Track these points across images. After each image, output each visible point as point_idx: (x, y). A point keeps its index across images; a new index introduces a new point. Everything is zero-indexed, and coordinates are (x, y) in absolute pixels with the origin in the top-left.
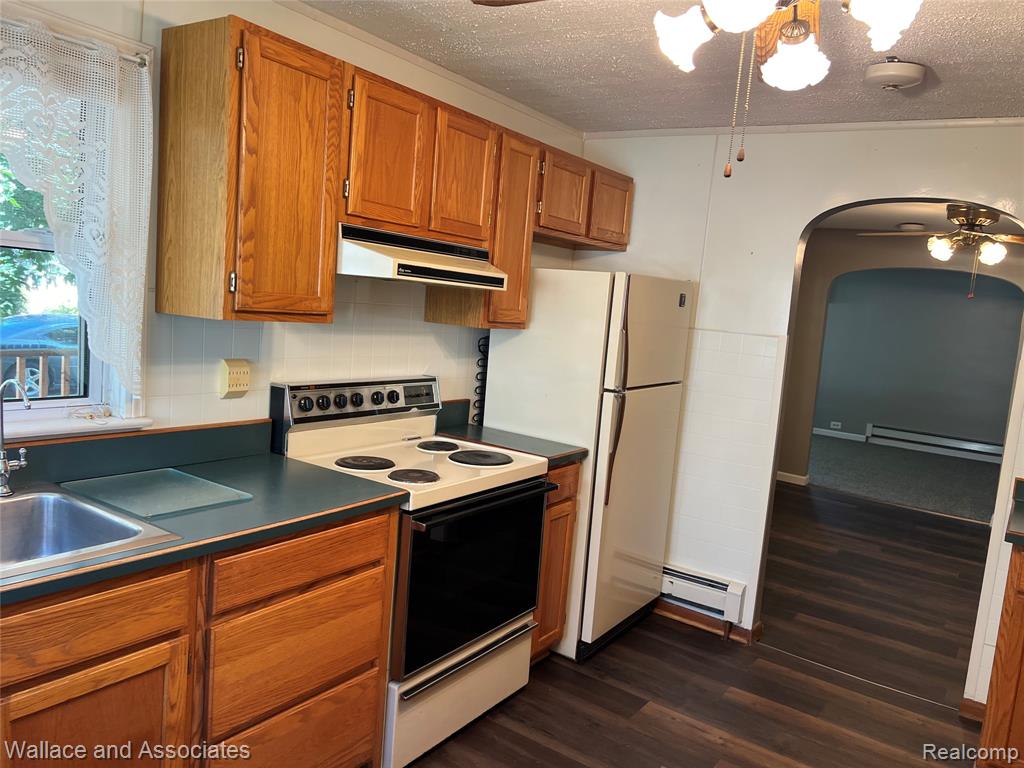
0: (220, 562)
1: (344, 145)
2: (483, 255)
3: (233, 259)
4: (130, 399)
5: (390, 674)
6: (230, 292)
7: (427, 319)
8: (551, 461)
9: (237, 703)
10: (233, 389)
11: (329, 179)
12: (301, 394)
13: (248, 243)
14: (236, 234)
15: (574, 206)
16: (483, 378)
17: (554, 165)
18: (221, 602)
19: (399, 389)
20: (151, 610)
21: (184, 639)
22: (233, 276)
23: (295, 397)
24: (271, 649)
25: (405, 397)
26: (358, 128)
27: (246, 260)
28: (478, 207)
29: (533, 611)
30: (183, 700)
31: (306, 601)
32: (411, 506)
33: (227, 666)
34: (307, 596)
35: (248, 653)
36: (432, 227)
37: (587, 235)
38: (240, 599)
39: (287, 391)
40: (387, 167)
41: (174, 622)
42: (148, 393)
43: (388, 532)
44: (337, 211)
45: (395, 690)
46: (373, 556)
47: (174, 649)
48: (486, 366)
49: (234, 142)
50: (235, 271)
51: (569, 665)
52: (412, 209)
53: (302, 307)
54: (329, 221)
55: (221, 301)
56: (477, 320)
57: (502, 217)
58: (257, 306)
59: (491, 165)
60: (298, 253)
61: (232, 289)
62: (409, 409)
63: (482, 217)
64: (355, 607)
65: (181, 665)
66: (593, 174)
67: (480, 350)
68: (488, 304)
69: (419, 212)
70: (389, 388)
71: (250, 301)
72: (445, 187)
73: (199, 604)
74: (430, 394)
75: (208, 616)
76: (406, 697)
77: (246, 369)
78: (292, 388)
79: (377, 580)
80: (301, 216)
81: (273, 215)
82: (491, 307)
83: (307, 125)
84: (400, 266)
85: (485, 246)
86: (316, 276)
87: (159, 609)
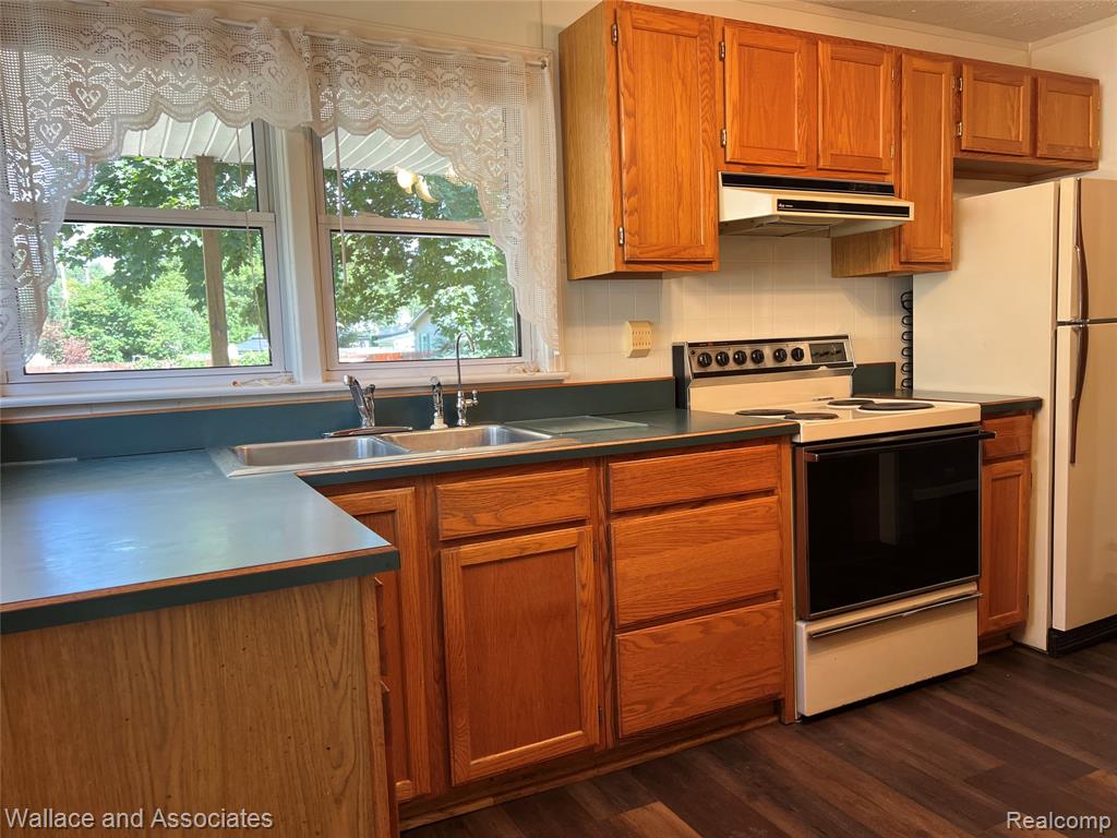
0: (615, 465)
1: (719, 97)
2: (888, 190)
3: (620, 214)
4: (552, 356)
5: (797, 612)
6: (620, 245)
7: (834, 276)
8: (984, 407)
9: (639, 597)
10: (638, 348)
11: (705, 131)
12: (699, 351)
13: (632, 199)
14: (621, 191)
15: (1010, 123)
16: (909, 337)
17: (975, 79)
18: (618, 503)
19: (804, 346)
20: (557, 497)
21: (588, 528)
22: (621, 229)
23: (693, 353)
24: (667, 554)
25: (812, 355)
26: (731, 77)
27: (631, 214)
28: (876, 137)
29: (974, 580)
30: (592, 581)
31: (695, 516)
32: (802, 438)
33: (628, 561)
34: (697, 511)
35: (645, 554)
36: (821, 165)
37: (1034, 154)
38: (635, 502)
39: (686, 348)
40: (765, 111)
41: (580, 511)
42: (566, 351)
43: (780, 464)
44: (716, 160)
45: (804, 629)
46: (765, 484)
47: (580, 534)
48: (912, 324)
49: (615, 109)
50: (622, 226)
51: (1040, 657)
52: (796, 149)
53: (686, 256)
54: (708, 172)
55: (613, 254)
56: (887, 262)
57: (908, 146)
58: (645, 255)
59: (889, 88)
60: (679, 204)
61: (621, 242)
62: (817, 367)
63: (882, 147)
64: (749, 532)
65: (587, 550)
66: (1035, 82)
67: (904, 307)
68: (898, 243)
69: (804, 151)
70: (791, 346)
71: (637, 252)
72: (833, 121)
73: (600, 502)
74: (841, 351)
75: (609, 515)
76: (814, 638)
77: (648, 329)
78: (691, 345)
79: (770, 508)
80: (680, 170)
81: (653, 171)
82: (903, 247)
83: (680, 83)
84: (779, 201)
85: (889, 180)
86: (698, 227)
87: (566, 497)
